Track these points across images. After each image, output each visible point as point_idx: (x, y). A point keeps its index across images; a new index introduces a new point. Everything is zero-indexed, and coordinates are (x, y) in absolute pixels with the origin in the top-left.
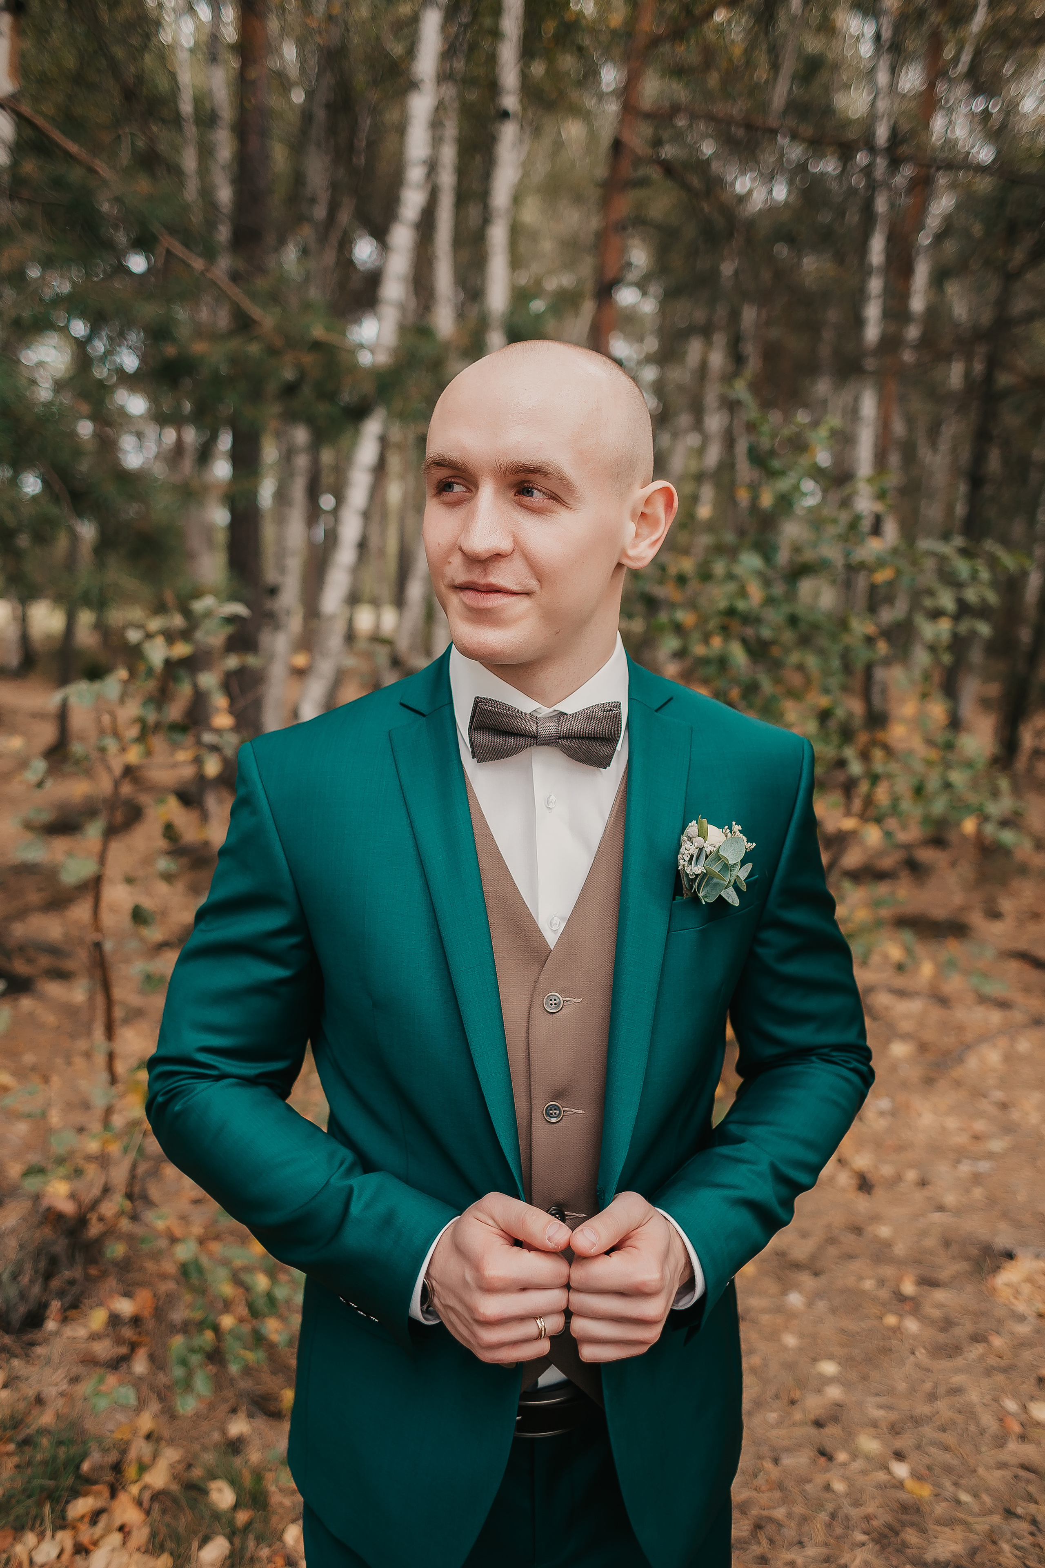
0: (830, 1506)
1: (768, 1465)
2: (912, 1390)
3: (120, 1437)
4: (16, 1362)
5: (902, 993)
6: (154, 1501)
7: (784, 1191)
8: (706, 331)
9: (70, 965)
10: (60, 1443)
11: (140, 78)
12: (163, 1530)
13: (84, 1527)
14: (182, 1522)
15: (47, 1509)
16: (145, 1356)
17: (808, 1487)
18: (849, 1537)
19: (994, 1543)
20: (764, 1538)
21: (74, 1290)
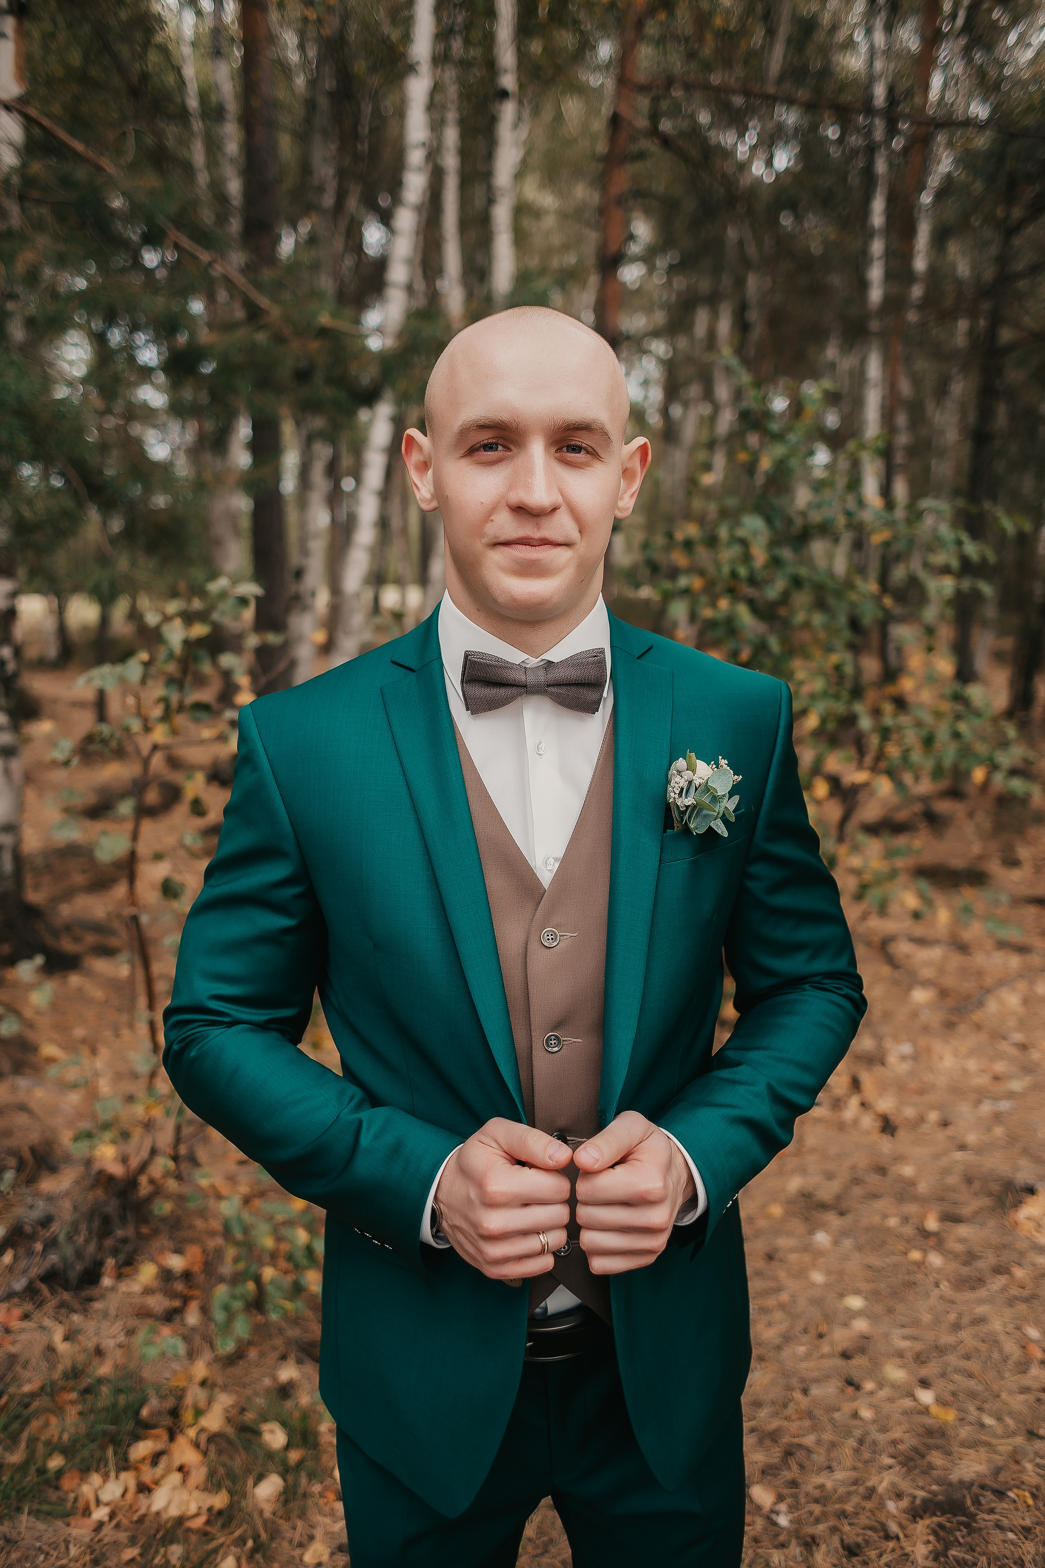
0: (858, 1433)
1: (798, 1395)
2: (937, 1321)
3: (176, 1384)
4: (76, 1318)
5: (921, 942)
6: (210, 1443)
7: (782, 1112)
8: (713, 300)
9: (114, 942)
10: (119, 1391)
11: (145, 77)
12: (221, 1471)
13: (146, 1469)
14: (238, 1462)
15: (110, 1452)
16: (197, 1309)
17: (837, 1415)
18: (877, 1461)
19: (1017, 1462)
20: (794, 1464)
21: (128, 1248)
